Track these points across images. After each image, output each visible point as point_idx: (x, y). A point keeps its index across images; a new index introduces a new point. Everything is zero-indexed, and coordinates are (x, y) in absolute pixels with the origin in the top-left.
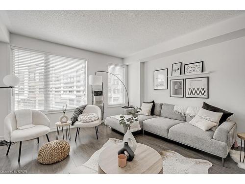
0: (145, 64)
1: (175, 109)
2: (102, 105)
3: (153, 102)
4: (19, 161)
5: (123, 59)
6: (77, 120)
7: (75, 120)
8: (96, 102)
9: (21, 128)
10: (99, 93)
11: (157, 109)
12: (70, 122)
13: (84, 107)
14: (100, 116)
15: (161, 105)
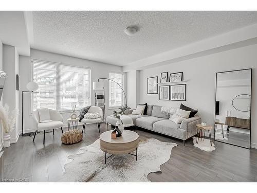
0: (141, 72)
1: (162, 110)
2: (103, 107)
3: (146, 104)
4: (44, 144)
5: (122, 67)
6: (83, 118)
7: (82, 117)
8: (99, 104)
9: (43, 122)
10: (101, 97)
11: (149, 110)
12: (78, 119)
13: (89, 108)
14: (102, 115)
15: (152, 107)
